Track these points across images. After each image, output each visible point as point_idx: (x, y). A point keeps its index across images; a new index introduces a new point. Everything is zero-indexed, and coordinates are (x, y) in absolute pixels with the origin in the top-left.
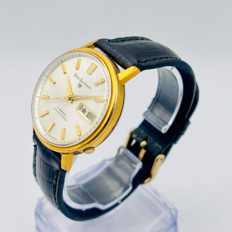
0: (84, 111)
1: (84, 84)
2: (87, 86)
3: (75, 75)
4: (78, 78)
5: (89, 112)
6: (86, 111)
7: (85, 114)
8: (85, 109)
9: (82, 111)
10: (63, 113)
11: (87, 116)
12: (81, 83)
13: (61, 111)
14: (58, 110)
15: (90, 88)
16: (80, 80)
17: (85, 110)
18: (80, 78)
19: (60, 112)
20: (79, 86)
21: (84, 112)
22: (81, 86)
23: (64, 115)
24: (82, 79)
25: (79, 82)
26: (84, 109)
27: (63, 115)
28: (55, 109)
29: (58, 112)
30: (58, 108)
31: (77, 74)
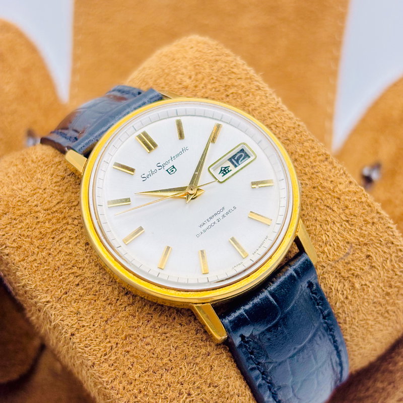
1: (170, 161)
2: (178, 155)
3: (144, 178)
4: (153, 173)
5: (230, 160)
6: (226, 168)
7: (231, 170)
8: (222, 168)
10: (215, 214)
11: (236, 166)
12: (167, 167)
13: (211, 218)
14: (205, 227)
15: (185, 150)
16: (161, 167)
18: (155, 167)
19: (212, 221)
20: (173, 171)
21: (227, 171)
22: (174, 167)
23: (222, 214)
24: (158, 165)
25: (163, 171)
26: (221, 170)
27: (220, 216)
28: (202, 233)
29: (210, 227)
30: (201, 226)
31: (144, 174)
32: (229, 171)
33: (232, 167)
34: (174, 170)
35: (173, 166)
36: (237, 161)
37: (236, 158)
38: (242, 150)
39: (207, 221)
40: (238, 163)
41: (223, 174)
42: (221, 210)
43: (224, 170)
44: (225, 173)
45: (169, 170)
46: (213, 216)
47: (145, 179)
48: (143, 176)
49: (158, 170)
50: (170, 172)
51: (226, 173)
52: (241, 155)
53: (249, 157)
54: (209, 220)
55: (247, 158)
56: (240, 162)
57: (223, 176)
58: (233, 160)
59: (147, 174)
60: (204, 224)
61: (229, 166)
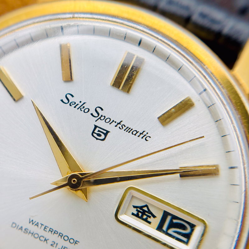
0: (144, 213)
1: (115, 124)
2: (129, 130)
4: (82, 107)
5: (166, 214)
6: (149, 212)
7: (150, 223)
8: (146, 206)
9: (137, 216)
10: (61, 235)
11: (160, 228)
12: (101, 124)
13: (51, 230)
14: (33, 228)
15: (144, 136)
16: (96, 115)
17: (145, 209)
18: (90, 107)
19: (48, 235)
20: (99, 135)
21: (145, 217)
22: (106, 135)
23: (66, 244)
24: (98, 110)
25: (91, 122)
26: (141, 208)
27: (61, 243)
28: (21, 228)
29: (36, 236)
30: (32, 222)
31: (72, 96)
32: (146, 220)
33: (156, 222)
34: (103, 136)
35: (108, 132)
36: (172, 225)
37: (175, 221)
38: (193, 226)
39: (43, 227)
40: (169, 228)
41: (135, 213)
42: (72, 241)
43: (144, 211)
44: (140, 214)
45: (97, 129)
46: (55, 232)
47: (66, 101)
48: (69, 96)
49: (90, 112)
50: (96, 131)
51: (141, 218)
52: (184, 228)
53: (187, 243)
54: (48, 230)
55: (185, 239)
56: (171, 231)
57: (133, 214)
58: (169, 218)
59: (76, 99)
60: (37, 225)
61: (154, 217)
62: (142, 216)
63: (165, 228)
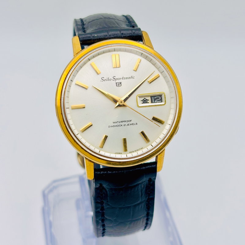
0: (145, 101)
1: (121, 79)
2: (127, 78)
4: (108, 80)
5: (151, 97)
6: (147, 100)
7: (148, 103)
9: (144, 103)
10: (125, 121)
11: (152, 102)
12: (117, 81)
13: (121, 122)
15: (132, 77)
16: (114, 79)
17: (145, 99)
18: (111, 78)
19: (121, 124)
20: (119, 85)
22: (121, 84)
23: (128, 123)
24: (114, 77)
25: (114, 82)
26: (143, 100)
27: (126, 123)
28: (112, 126)
29: (118, 126)
30: (114, 123)
31: (104, 78)
33: (150, 101)
34: (120, 85)
35: (121, 83)
36: (155, 100)
37: (155, 98)
38: (161, 96)
39: (118, 122)
41: (143, 102)
42: (129, 121)
45: (117, 83)
47: (102, 80)
48: (103, 78)
49: (112, 80)
50: (117, 84)
52: (159, 98)
53: (162, 102)
54: (120, 122)
55: (161, 101)
56: (155, 102)
57: (142, 103)
58: (153, 98)
59: (105, 78)
60: (116, 122)
61: (149, 100)
62: (145, 102)
63: (153, 102)
